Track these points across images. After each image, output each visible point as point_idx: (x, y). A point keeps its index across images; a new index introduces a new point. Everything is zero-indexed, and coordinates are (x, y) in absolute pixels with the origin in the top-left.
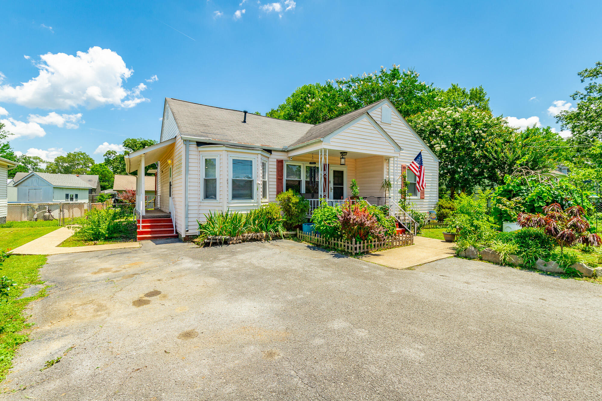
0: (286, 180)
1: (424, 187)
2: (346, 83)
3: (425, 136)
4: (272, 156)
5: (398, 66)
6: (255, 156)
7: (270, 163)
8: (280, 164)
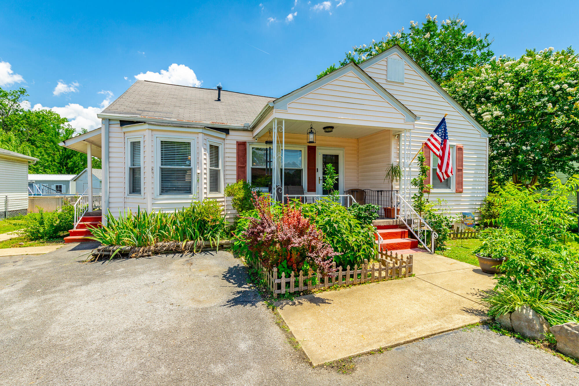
0: (252, 169)
1: (450, 174)
2: (366, 51)
3: (469, 103)
4: (229, 137)
5: (435, 17)
6: (194, 136)
7: (227, 146)
8: (242, 147)
